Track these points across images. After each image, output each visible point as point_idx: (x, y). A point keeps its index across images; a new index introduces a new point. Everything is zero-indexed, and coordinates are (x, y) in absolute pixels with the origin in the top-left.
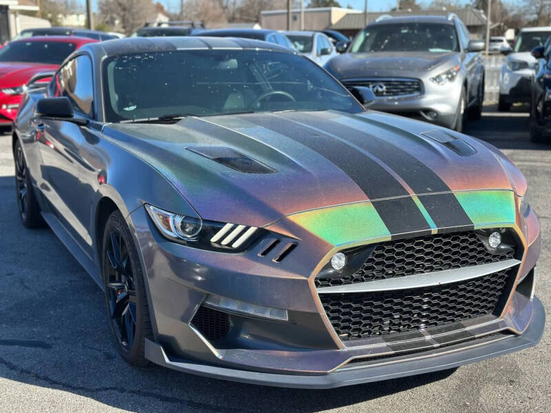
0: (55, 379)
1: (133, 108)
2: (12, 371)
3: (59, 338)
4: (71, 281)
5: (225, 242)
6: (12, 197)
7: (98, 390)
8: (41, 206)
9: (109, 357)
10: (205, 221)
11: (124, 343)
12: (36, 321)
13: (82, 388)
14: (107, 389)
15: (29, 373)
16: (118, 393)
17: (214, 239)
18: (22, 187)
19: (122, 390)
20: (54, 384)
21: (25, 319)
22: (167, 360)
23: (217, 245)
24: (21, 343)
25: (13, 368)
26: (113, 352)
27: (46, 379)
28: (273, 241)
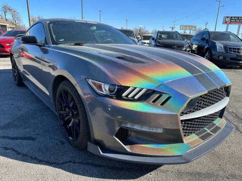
0: (40, 158)
1: (63, 40)
2: (19, 156)
3: (38, 134)
4: (38, 107)
5: (130, 96)
6: (11, 76)
7: (63, 163)
8: (23, 79)
9: (63, 143)
10: (118, 86)
11: (70, 138)
12: (26, 126)
13: (55, 163)
14: (66, 162)
15: (27, 156)
16: (73, 164)
17: (124, 95)
18: (15, 72)
19: (74, 163)
20: (40, 162)
21: (21, 125)
22: (102, 153)
23: (125, 98)
24: (21, 138)
25: (19, 153)
26: (64, 140)
27: (36, 159)
28: (158, 95)
